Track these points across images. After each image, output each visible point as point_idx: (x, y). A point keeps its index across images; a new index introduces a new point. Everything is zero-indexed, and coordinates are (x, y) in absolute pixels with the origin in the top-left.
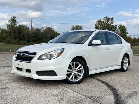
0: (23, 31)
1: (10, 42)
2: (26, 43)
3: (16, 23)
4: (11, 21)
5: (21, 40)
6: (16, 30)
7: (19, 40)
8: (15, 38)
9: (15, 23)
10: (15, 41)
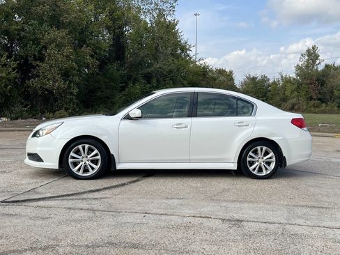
0: (331, 80)
1: (296, 107)
2: (336, 108)
3: (318, 62)
4: (307, 58)
5: (323, 102)
6: (315, 78)
7: (319, 102)
8: (311, 98)
9: (314, 62)
10: (308, 104)
